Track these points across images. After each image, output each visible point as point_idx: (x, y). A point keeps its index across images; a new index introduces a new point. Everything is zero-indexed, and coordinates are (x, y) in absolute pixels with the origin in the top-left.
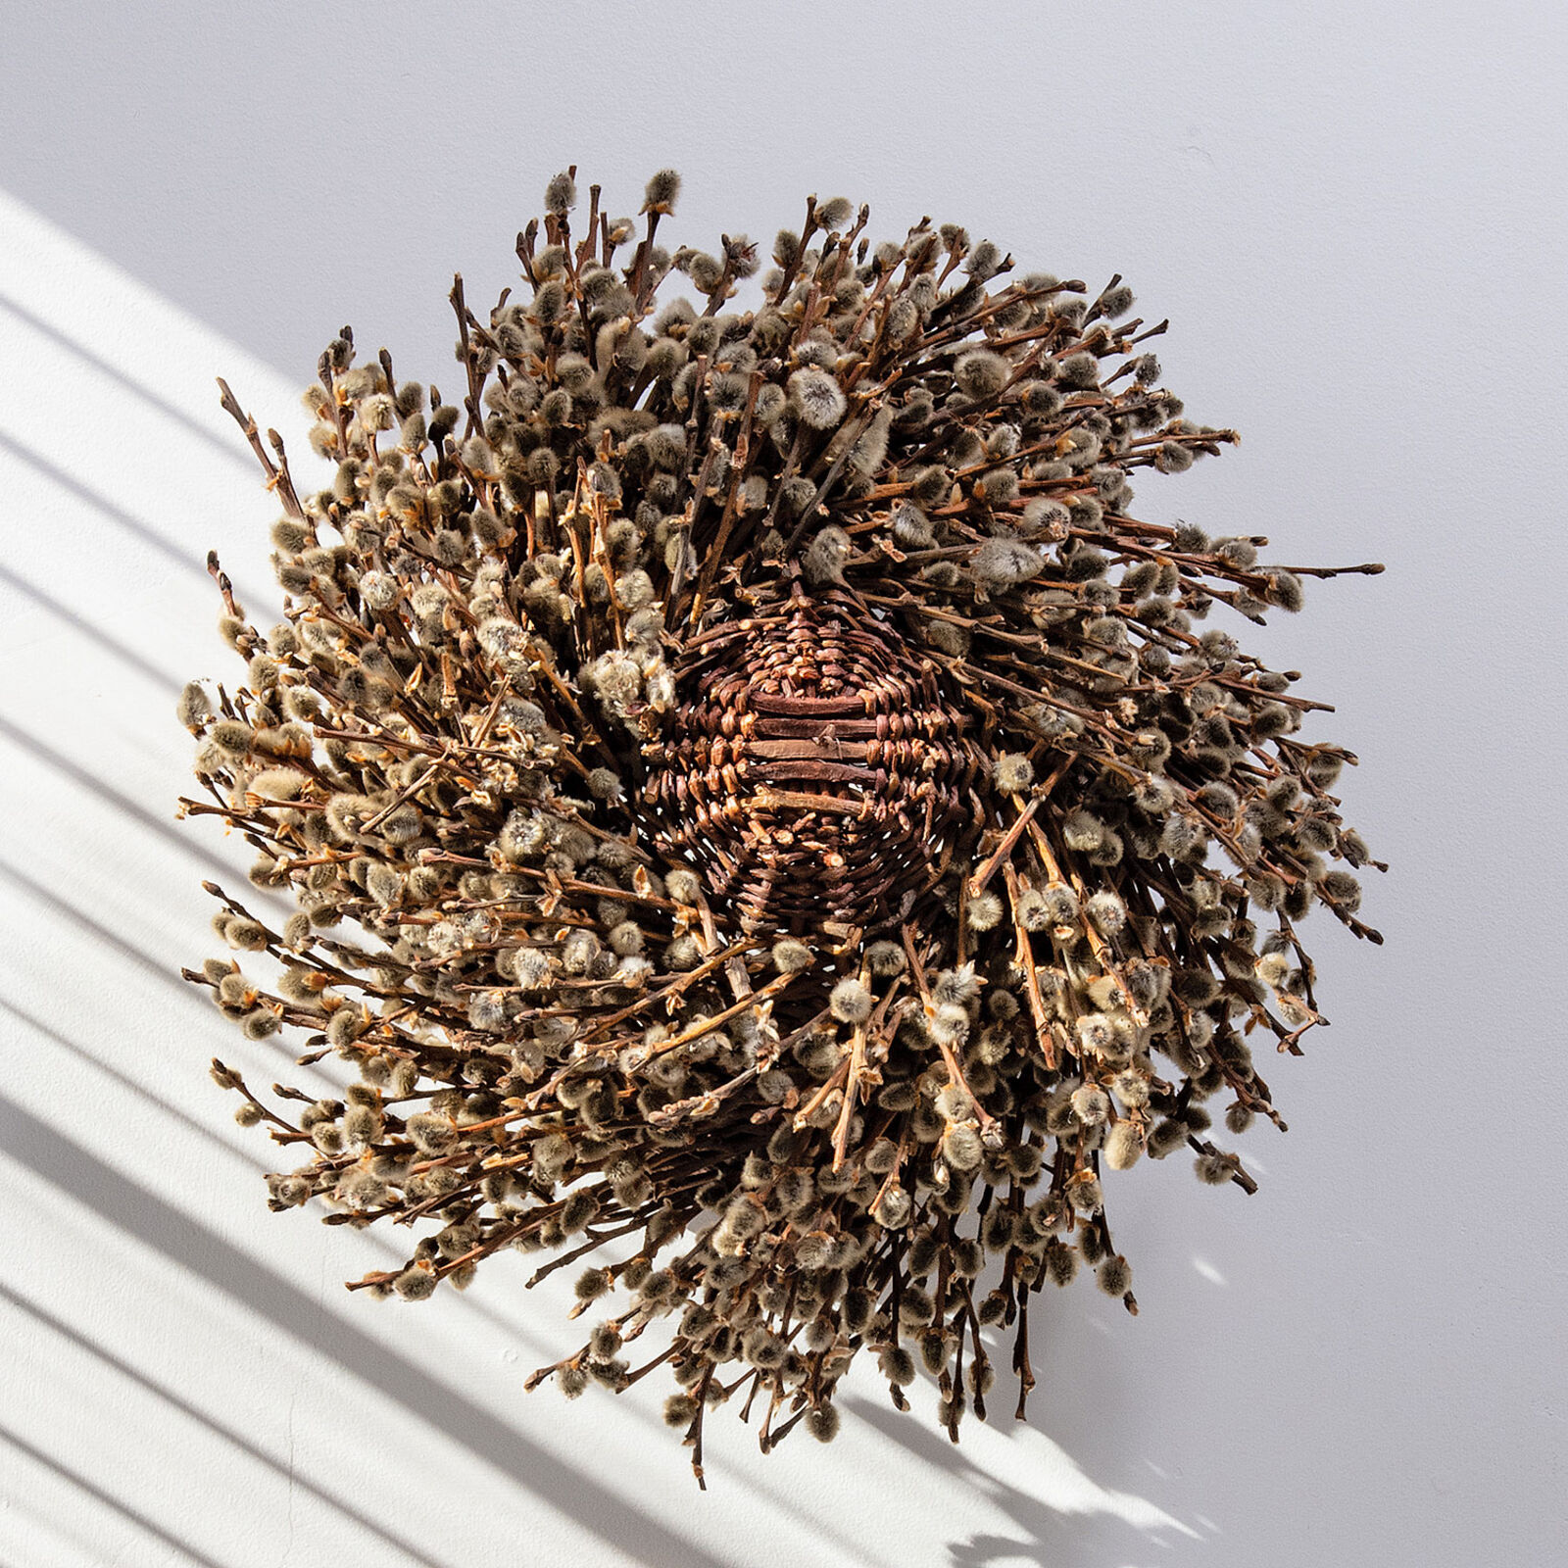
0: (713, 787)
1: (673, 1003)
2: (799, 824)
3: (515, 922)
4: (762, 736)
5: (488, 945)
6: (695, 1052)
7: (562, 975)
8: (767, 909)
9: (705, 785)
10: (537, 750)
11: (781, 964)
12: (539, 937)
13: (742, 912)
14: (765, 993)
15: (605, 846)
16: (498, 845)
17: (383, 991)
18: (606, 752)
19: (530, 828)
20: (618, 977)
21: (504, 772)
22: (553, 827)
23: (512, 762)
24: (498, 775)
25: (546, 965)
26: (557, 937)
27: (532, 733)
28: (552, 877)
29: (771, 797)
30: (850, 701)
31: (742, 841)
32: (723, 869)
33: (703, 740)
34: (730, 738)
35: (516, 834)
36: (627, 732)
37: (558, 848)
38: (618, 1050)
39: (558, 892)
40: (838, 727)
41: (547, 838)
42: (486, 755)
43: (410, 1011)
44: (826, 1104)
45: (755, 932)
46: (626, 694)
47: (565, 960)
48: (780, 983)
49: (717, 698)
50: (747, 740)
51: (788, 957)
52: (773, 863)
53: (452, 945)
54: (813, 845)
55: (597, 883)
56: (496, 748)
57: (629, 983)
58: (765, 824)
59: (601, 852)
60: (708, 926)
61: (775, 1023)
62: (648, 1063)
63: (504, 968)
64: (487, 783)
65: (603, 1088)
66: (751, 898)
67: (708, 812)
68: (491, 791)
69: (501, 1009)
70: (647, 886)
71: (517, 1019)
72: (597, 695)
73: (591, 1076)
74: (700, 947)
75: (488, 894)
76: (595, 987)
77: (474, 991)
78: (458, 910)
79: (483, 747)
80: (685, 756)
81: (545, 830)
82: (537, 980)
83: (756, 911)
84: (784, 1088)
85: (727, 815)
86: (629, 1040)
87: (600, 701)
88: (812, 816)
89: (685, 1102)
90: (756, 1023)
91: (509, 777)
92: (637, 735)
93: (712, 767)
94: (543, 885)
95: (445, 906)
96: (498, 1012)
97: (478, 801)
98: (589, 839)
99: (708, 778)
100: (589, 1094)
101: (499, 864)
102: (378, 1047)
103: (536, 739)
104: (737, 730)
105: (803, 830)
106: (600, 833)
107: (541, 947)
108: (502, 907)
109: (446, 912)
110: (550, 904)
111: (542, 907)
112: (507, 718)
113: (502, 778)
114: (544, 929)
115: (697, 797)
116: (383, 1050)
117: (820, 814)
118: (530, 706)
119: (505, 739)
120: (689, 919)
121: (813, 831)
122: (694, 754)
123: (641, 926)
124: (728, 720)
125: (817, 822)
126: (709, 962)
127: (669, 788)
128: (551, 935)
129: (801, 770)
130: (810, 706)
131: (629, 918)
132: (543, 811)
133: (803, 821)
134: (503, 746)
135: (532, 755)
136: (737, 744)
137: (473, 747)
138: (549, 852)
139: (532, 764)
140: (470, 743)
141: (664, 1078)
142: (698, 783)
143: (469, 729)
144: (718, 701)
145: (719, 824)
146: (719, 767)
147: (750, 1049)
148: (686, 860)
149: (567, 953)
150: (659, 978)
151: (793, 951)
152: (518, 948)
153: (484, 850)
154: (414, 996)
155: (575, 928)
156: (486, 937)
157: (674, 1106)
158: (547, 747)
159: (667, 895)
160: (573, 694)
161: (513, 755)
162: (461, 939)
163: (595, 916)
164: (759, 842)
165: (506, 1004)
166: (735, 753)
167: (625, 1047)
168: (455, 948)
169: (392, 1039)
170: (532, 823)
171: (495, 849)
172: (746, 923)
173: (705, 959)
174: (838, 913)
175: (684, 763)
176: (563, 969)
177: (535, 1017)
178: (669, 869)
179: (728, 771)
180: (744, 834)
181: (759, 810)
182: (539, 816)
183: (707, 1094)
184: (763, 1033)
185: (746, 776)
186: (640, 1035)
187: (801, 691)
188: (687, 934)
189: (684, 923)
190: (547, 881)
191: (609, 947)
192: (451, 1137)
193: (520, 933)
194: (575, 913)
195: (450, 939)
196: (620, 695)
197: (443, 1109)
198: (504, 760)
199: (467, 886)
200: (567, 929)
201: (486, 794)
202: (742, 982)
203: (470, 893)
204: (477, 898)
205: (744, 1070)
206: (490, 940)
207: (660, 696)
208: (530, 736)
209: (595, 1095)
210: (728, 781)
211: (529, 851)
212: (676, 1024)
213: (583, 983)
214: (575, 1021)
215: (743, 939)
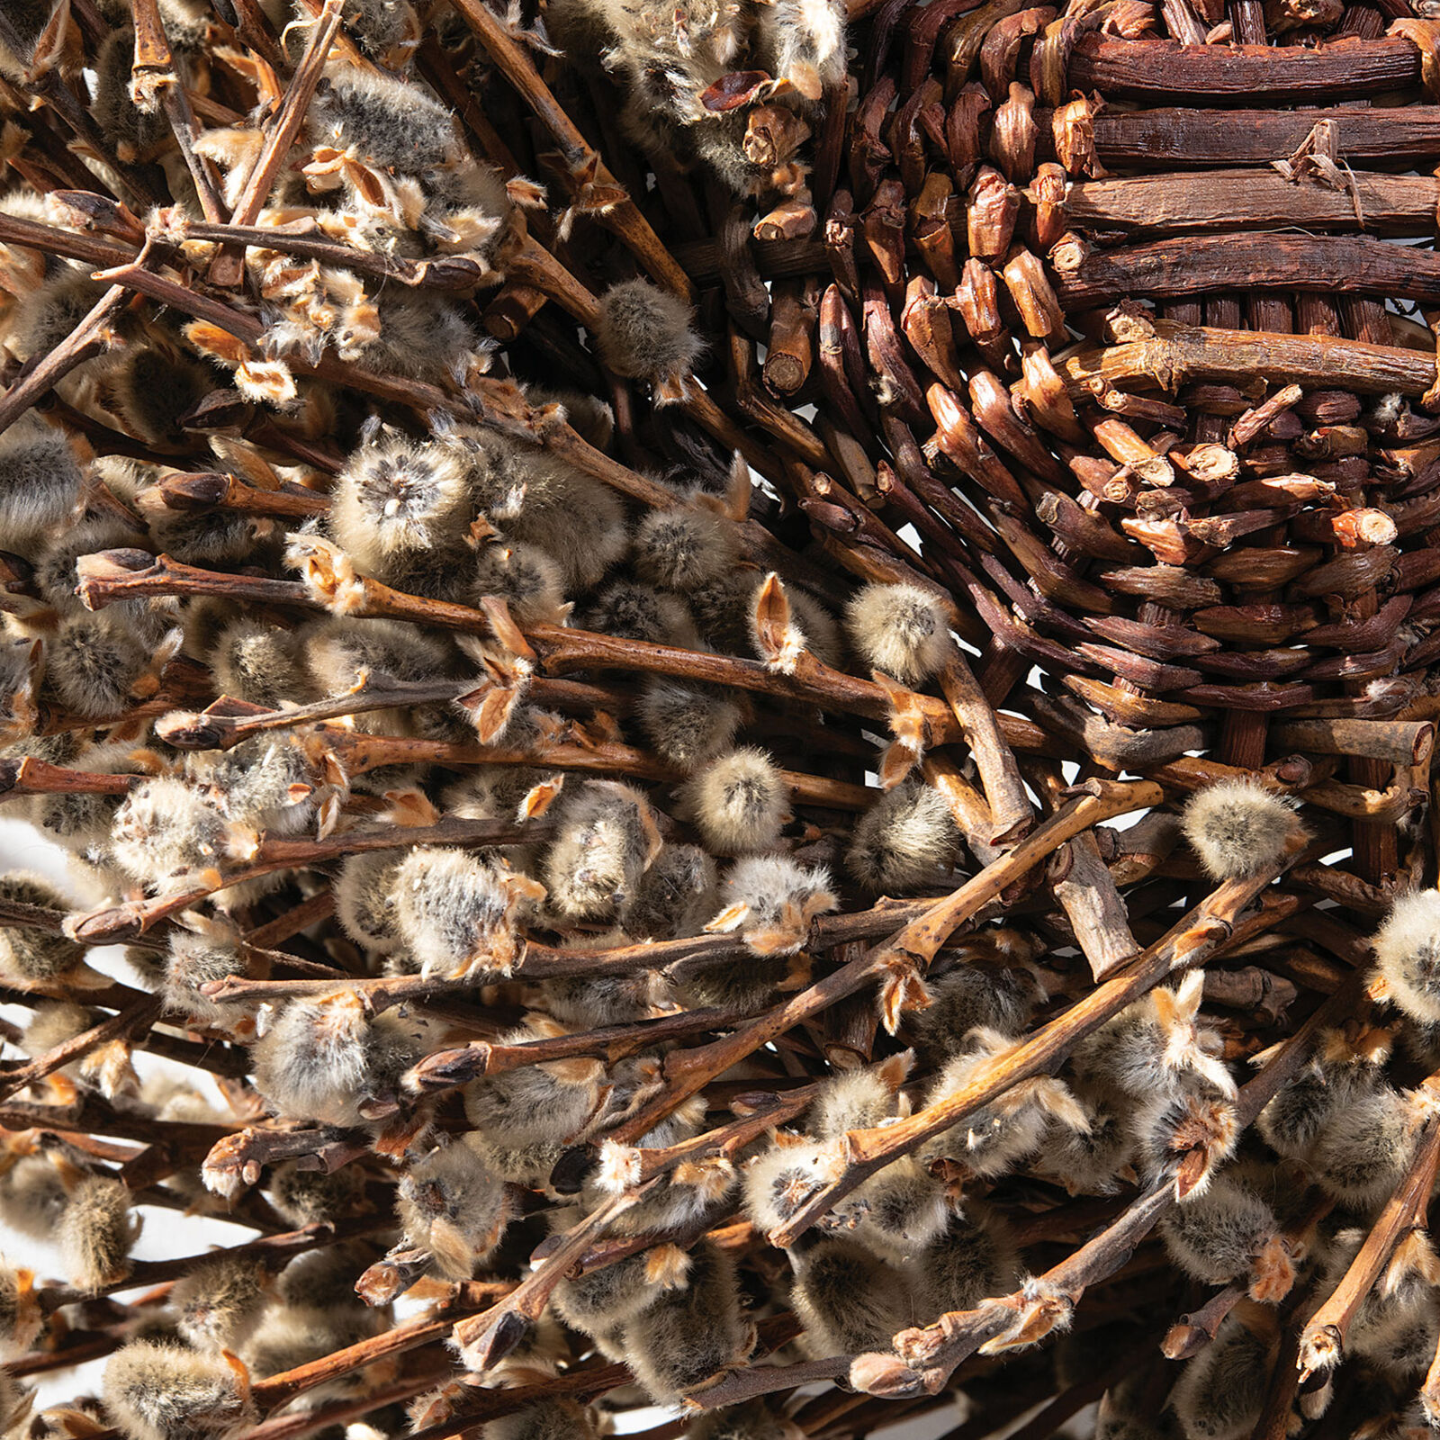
0: (982, 320)
1: (900, 996)
2: (1248, 425)
3: (393, 770)
4: (1120, 164)
5: (306, 848)
6: (982, 1150)
7: (545, 922)
8: (1157, 690)
9: (956, 318)
10: (436, 226)
11: (1213, 854)
12: (469, 812)
13: (1081, 701)
14: (1179, 949)
15: (658, 521)
16: (325, 528)
17: (26, 984)
18: (643, 235)
19: (425, 471)
20: (726, 922)
21: (333, 299)
22: (496, 464)
23: (357, 266)
24: (314, 309)
25: (497, 900)
26: (524, 809)
27: (415, 174)
28: (500, 623)
29: (1158, 344)
30: (1377, 48)
31: (1073, 486)
32: (1020, 574)
33: (939, 184)
34: (1021, 176)
35: (384, 490)
36: (708, 170)
37: (513, 530)
38: (739, 1157)
39: (523, 667)
40: (1344, 130)
41: (477, 500)
42: (275, 246)
43: (105, 1039)
44: (1392, 1281)
45: (1128, 761)
46: (703, 47)
47: (557, 880)
48: (1215, 911)
49: (975, 60)
50: (1078, 177)
51: (1232, 829)
52: (1174, 545)
53: (191, 854)
54: (1296, 483)
55: (641, 636)
56: (306, 224)
57: (761, 943)
58: (1145, 429)
59: (645, 540)
60: (987, 754)
61: (1216, 1041)
62: (836, 1196)
63: (363, 916)
64: (283, 335)
65: (691, 1275)
66: (1108, 657)
67: (965, 400)
68: (293, 356)
69: (356, 1052)
70: (793, 639)
71: (411, 1080)
72: (614, 57)
73: (657, 1241)
74: (968, 819)
75: (306, 687)
76: (657, 961)
77: (266, 995)
78: (205, 740)
79: (266, 221)
80: (884, 234)
81: (471, 476)
82: (473, 951)
83: (1126, 696)
84: (1248, 1239)
85: (1028, 407)
86: (769, 1122)
87: (623, 73)
88: (1292, 394)
89: (963, 1317)
90: (1161, 1043)
91: (350, 314)
92: (735, 180)
93: (973, 266)
94: (478, 651)
95: (164, 727)
96: (348, 1064)
97: (254, 391)
98: (607, 503)
99: (964, 295)
100: (648, 1299)
101: (333, 588)
102: (32, 1135)
103: (428, 190)
104: (1043, 147)
105: (1259, 443)
106: (637, 483)
107: (479, 845)
108: (348, 721)
109: (172, 748)
110: (499, 704)
111: (477, 715)
112: (336, 129)
113: (327, 316)
114: (484, 784)
115: (932, 359)
116: (48, 1141)
117: (1315, 387)
118: (402, 96)
119: (333, 198)
120: (926, 730)
121: (1289, 444)
122: (913, 226)
123: (782, 760)
124: (1013, 119)
125: (1301, 413)
126: (998, 865)
127: (841, 338)
128: (507, 802)
129: (1244, 260)
130: (1254, 69)
131: (743, 739)
132: (461, 419)
133: (1263, 413)
134: (327, 219)
135: (420, 241)
136: (1045, 191)
137: (235, 223)
138: (487, 542)
139: (422, 268)
140: (226, 215)
141: (894, 1237)
142: (933, 313)
143: (220, 170)
144: (976, 68)
145: (998, 434)
146: (996, 263)
147: (1147, 1126)
148: (901, 551)
149: (561, 855)
150: (848, 921)
151: (1250, 812)
152: (401, 852)
153: (279, 548)
154: (119, 994)
155: (578, 778)
156: (298, 818)
157: (928, 1335)
158: (465, 215)
159: (854, 661)
160: (538, 59)
161: (358, 242)
162: (216, 834)
163: (635, 734)
164: (1134, 481)
165: (376, 1035)
166: (1043, 214)
167: (760, 1143)
168: (199, 860)
169: (70, 1114)
170: (430, 456)
171: (317, 542)
172: (1101, 734)
173: (986, 852)
174: (1375, 690)
175: (884, 257)
176: (551, 907)
177: (468, 1069)
178: (855, 582)
179: (1021, 272)
180: (1081, 464)
181: (1124, 385)
182: (449, 434)
183: (1032, 1285)
184: (1185, 1075)
185: (1076, 286)
186: (800, 1098)
187: (1224, 29)
188: (920, 777)
189: (912, 742)
190: (485, 636)
191: (687, 830)
192: (235, 1412)
193: (409, 800)
194: (577, 733)
195: (182, 832)
196: (685, 49)
197: (213, 1317)
198: (332, 262)
199: (235, 662)
200: (556, 784)
201: (278, 367)
202: (1108, 921)
203: (246, 684)
204: (267, 697)
205: (1130, 1195)
206: (311, 827)
207: (807, 47)
208: (411, 186)
209: (671, 1300)
210: (1025, 302)
211: (423, 540)
212: (905, 1059)
213: (617, 948)
214: (597, 1068)
215: (1094, 784)
